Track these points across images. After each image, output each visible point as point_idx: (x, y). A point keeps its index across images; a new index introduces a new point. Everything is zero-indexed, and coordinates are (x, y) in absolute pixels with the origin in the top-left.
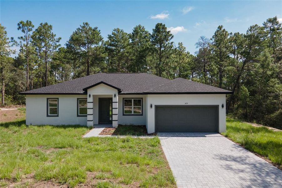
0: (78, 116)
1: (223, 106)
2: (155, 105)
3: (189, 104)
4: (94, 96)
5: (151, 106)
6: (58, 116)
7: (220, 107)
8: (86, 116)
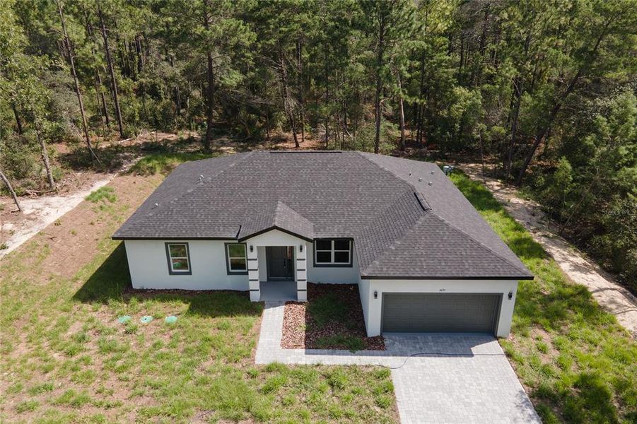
0: (229, 273)
1: (510, 296)
2: (383, 293)
3: (446, 292)
4: (258, 248)
5: (376, 296)
6: (190, 273)
7: (505, 297)
8: (247, 274)
